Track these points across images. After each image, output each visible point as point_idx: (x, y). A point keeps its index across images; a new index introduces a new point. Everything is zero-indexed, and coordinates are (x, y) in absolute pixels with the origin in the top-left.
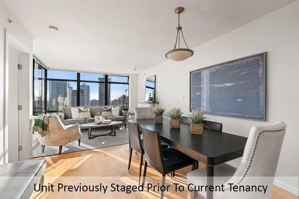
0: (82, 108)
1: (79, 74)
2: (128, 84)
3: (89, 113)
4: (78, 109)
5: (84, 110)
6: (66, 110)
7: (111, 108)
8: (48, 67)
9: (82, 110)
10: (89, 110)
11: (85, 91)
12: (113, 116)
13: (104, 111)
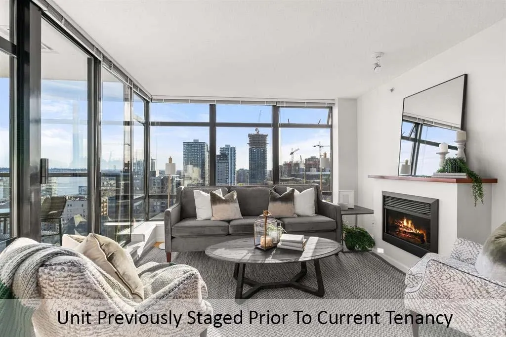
0: (219, 193)
1: (213, 109)
2: (331, 127)
3: (237, 205)
4: (209, 195)
5: (224, 198)
6: (183, 195)
7: (293, 191)
8: (149, 95)
9: (220, 197)
10: (235, 197)
11: (229, 156)
12: (299, 216)
13: (275, 199)
